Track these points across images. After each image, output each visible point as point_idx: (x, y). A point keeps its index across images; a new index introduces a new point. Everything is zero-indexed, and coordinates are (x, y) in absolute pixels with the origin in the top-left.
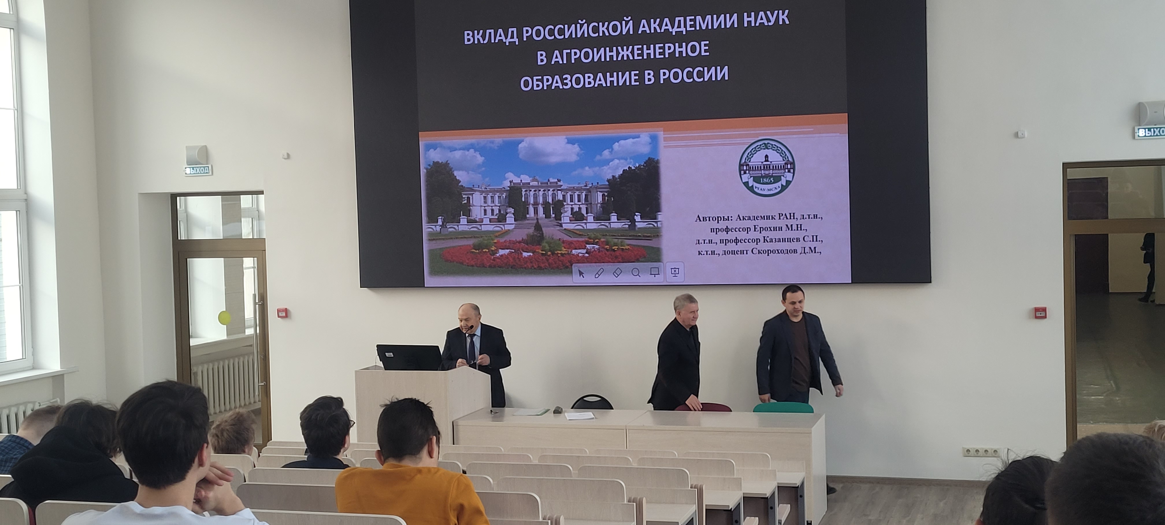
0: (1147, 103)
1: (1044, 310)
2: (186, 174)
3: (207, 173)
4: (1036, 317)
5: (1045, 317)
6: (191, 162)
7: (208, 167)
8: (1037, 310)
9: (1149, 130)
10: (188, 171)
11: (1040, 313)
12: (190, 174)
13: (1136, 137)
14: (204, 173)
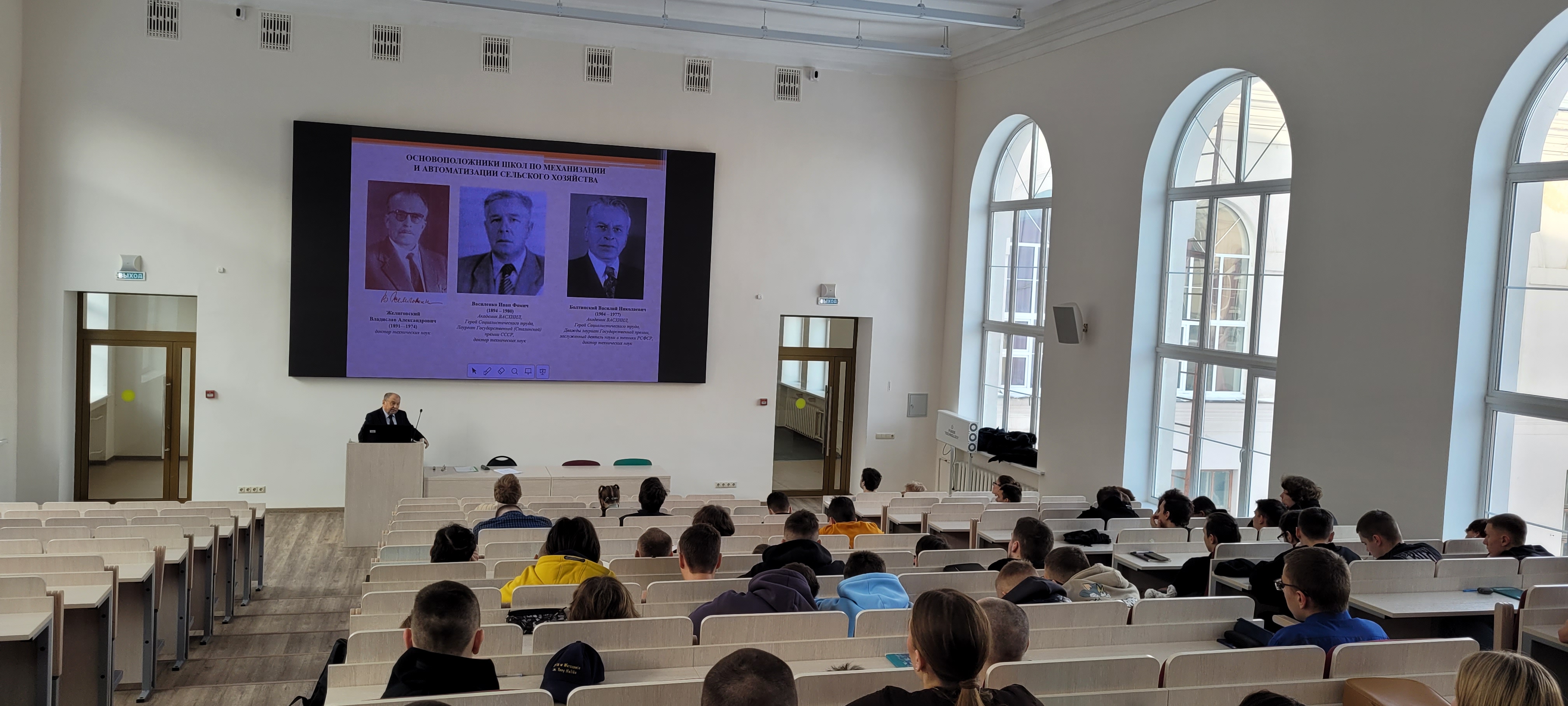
0: (826, 285)
1: (766, 400)
2: (118, 278)
3: (140, 278)
4: (761, 405)
5: (766, 404)
6: (124, 269)
7: (142, 274)
8: (762, 400)
9: (826, 300)
10: (120, 275)
11: (763, 402)
12: (123, 278)
13: (819, 303)
14: (137, 278)
